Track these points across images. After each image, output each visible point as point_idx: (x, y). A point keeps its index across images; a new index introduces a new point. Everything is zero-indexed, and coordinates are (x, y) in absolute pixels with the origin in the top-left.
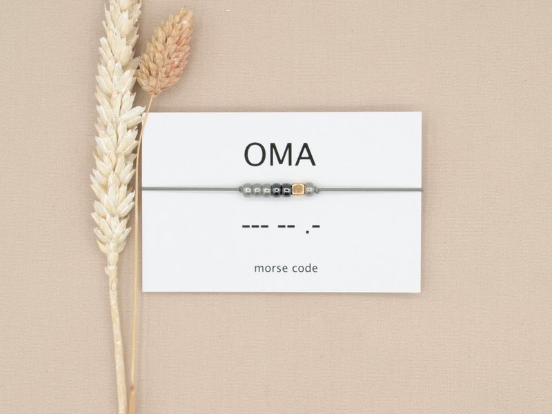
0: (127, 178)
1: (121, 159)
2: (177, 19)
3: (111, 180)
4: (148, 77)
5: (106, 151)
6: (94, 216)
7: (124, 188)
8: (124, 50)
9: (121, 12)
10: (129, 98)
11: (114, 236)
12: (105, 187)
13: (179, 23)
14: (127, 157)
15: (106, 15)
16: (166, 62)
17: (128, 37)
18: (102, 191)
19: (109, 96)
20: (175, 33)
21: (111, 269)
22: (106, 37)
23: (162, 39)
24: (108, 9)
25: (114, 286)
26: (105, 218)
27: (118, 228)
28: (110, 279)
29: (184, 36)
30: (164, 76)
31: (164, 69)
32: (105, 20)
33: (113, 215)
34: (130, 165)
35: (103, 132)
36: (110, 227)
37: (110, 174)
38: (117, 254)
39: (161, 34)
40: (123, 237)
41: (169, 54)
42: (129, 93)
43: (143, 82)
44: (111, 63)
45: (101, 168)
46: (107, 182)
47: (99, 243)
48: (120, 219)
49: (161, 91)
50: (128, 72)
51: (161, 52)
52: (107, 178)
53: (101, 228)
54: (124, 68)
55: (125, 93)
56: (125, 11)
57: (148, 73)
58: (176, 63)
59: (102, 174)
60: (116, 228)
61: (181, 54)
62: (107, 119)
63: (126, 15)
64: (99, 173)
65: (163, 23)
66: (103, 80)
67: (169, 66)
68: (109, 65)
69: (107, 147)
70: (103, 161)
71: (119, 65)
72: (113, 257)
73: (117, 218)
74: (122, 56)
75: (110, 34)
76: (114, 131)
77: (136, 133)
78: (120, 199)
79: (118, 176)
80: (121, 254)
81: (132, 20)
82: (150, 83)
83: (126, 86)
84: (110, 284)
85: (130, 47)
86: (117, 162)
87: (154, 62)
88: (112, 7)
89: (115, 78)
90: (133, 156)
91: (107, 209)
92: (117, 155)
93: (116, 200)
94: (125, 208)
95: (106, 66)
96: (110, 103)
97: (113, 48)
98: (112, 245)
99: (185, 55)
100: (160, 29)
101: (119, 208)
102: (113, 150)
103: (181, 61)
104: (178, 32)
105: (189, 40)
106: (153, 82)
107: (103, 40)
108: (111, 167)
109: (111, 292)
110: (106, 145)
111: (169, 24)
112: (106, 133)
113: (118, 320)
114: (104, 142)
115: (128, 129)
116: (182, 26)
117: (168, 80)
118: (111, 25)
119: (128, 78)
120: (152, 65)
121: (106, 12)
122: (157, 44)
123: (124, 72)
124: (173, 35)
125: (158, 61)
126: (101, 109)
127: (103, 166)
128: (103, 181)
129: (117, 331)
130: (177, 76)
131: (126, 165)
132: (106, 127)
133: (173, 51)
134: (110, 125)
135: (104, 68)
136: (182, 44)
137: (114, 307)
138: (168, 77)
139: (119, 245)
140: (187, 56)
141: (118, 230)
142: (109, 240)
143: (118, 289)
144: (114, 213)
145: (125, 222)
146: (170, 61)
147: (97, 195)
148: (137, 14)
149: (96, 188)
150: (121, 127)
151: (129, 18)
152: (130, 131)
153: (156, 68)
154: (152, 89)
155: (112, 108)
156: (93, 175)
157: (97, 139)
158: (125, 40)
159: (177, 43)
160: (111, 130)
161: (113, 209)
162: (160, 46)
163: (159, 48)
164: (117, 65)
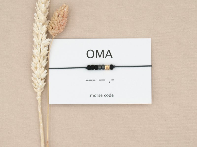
0: (44, 65)
1: (42, 58)
2: (63, 8)
3: (38, 65)
4: (52, 30)
5: (37, 55)
6: (32, 78)
7: (43, 69)
8: (43, 18)
9: (42, 4)
10: (45, 36)
11: (40, 86)
12: (36, 68)
13: (63, 10)
14: (44, 57)
15: (37, 5)
16: (58, 24)
17: (44, 14)
18: (35, 69)
19: (38, 35)
20: (62, 13)
21: (39, 98)
22: (36, 13)
23: (57, 16)
24: (37, 3)
25: (39, 104)
26: (36, 79)
27: (41, 83)
28: (38, 101)
29: (65, 14)
30: (58, 29)
31: (58, 27)
32: (36, 6)
33: (39, 78)
34: (45, 60)
35: (35, 48)
36: (38, 83)
37: (38, 63)
38: (40, 92)
39: (56, 14)
40: (43, 86)
41: (59, 21)
42: (45, 34)
43: (50, 31)
44: (38, 23)
45: (35, 61)
46: (37, 66)
47: (34, 88)
48: (42, 80)
49: (56, 35)
50: (44, 26)
51: (56, 21)
52: (37, 65)
53: (35, 83)
54: (43, 24)
55: (43, 33)
56: (43, 3)
57: (52, 28)
58: (62, 24)
59: (35, 63)
60: (40, 83)
61: (64, 21)
62: (37, 43)
63: (43, 5)
64: (34, 63)
65: (57, 10)
66: (35, 29)
67: (60, 26)
68: (37, 23)
69: (37, 54)
70: (35, 59)
71: (41, 23)
72: (39, 93)
73: (40, 79)
74: (42, 20)
75: (38, 12)
76: (39, 47)
77: (48, 48)
78: (42, 72)
79: (41, 64)
80: (42, 92)
81: (46, 7)
82: (53, 32)
83: (44, 31)
84: (38, 103)
85: (45, 17)
86: (40, 59)
87: (54, 24)
88: (39, 2)
89: (40, 28)
90: (47, 57)
91: (37, 76)
92: (40, 56)
93: (40, 73)
94: (44, 76)
95: (36, 24)
96: (38, 38)
97: (39, 17)
98: (39, 89)
99: (66, 21)
100: (56, 12)
101: (41, 76)
102: (39, 54)
103: (64, 23)
104: (63, 13)
105: (67, 16)
106: (53, 31)
107: (35, 14)
108: (38, 61)
109: (39, 106)
110: (36, 53)
111: (59, 10)
112: (36, 48)
113: (41, 116)
114: (36, 52)
115: (44, 47)
116: (64, 11)
117: (59, 30)
118: (38, 9)
119: (44, 28)
120: (53, 25)
121: (37, 4)
122: (55, 17)
123: (43, 26)
124: (61, 14)
125: (55, 24)
126: (34, 39)
127: (35, 60)
128: (35, 66)
129: (41, 120)
130: (63, 29)
131: (44, 60)
132: (36, 46)
133: (61, 20)
134: (38, 45)
135: (35, 24)
136: (64, 17)
137: (39, 112)
138: (59, 29)
139: (41, 89)
140: (66, 22)
141: (41, 84)
142: (37, 87)
143: (41, 105)
144: (40, 78)
145: (43, 81)
146: (60, 24)
147: (33, 71)
148: (48, 5)
149: (33, 68)
150: (42, 46)
151: (45, 6)
152: (45, 47)
153: (55, 26)
154: (53, 34)
155: (38, 39)
156: (32, 64)
157: (33, 51)
158: (43, 14)
159: (62, 17)
160: (38, 47)
161: (39, 76)
162: (56, 18)
163: (56, 19)
164: (40, 23)
